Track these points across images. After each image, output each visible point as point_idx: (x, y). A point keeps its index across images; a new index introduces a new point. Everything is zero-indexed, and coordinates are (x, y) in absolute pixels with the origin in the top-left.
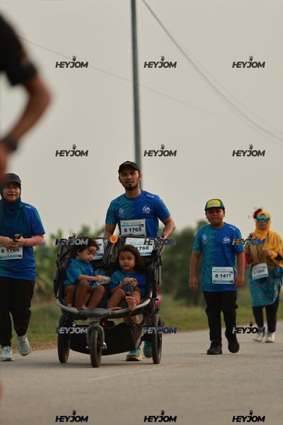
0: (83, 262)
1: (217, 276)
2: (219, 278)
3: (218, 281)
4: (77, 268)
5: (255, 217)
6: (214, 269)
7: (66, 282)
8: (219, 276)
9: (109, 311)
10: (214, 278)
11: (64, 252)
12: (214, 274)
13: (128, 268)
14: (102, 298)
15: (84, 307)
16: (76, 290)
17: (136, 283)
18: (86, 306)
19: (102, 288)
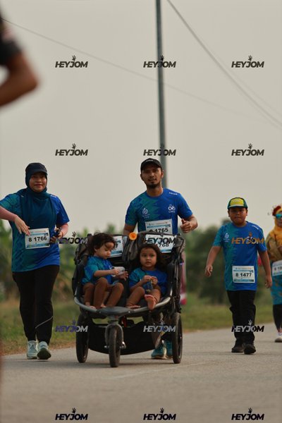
0: (101, 258)
1: (237, 275)
2: (240, 277)
3: (239, 280)
4: (94, 264)
5: (274, 214)
6: (234, 268)
7: (84, 280)
8: (240, 275)
9: (128, 310)
10: (234, 277)
11: (82, 250)
12: (234, 273)
13: (150, 265)
14: (122, 297)
15: (102, 305)
16: (94, 288)
17: (156, 281)
18: (105, 304)
19: (121, 286)
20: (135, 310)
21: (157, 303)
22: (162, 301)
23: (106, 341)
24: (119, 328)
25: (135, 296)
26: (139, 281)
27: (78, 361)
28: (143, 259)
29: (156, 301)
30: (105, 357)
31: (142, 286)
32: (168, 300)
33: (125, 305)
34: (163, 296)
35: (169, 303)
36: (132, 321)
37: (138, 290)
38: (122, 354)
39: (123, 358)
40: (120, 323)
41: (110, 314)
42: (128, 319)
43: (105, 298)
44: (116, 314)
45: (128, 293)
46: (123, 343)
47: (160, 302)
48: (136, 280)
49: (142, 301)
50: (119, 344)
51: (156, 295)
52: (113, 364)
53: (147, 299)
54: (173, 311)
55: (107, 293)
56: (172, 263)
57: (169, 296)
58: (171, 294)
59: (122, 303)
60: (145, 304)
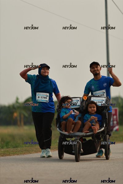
13: (93, 112)
14: (80, 127)
15: (71, 132)
16: (66, 123)
17: (97, 120)
18: (72, 131)
19: (80, 122)
20: (88, 134)
21: (98, 130)
22: (100, 130)
23: (73, 149)
24: (80, 142)
25: (87, 127)
26: (88, 119)
27: (59, 158)
28: (90, 109)
29: (98, 129)
30: (73, 157)
31: (90, 122)
32: (103, 129)
33: (82, 132)
34: (101, 127)
35: (103, 130)
36: (85, 139)
37: (88, 124)
38: (81, 155)
39: (82, 157)
40: (80, 140)
41: (75, 136)
42: (83, 138)
43: (72, 128)
44: (78, 136)
45: (83, 125)
46: (82, 150)
47: (99, 130)
48: (87, 119)
49: (91, 129)
50: (80, 150)
51: (97, 126)
52: (77, 160)
53: (93, 129)
54: (105, 134)
55: (73, 126)
56: (105, 111)
57: (104, 127)
58: (105, 126)
59: (81, 130)
60: (92, 131)
